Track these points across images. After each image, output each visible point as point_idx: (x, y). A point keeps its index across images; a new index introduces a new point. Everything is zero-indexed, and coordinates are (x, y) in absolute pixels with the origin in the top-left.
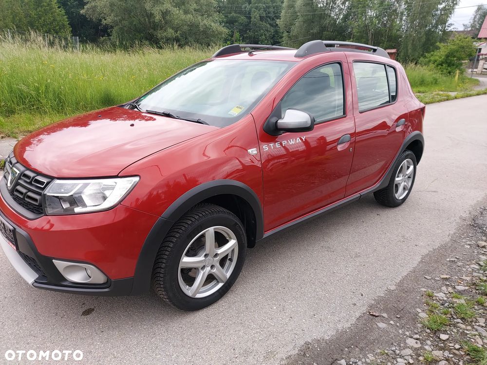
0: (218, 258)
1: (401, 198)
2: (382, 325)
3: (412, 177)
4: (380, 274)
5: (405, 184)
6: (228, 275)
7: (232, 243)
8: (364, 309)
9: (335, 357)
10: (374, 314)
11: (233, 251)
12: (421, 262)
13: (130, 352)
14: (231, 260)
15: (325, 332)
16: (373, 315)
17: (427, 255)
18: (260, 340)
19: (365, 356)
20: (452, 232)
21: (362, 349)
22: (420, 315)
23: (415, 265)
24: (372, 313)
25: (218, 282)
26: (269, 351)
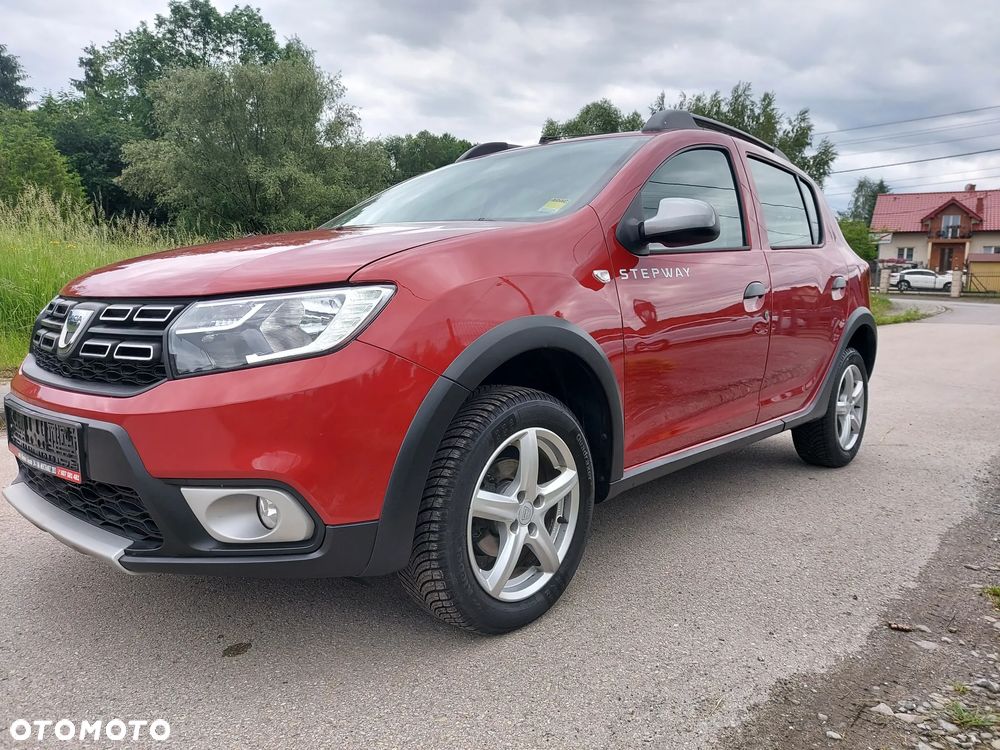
0: (544, 506)
1: (849, 447)
2: (925, 644)
3: (862, 405)
4: (872, 564)
5: (853, 417)
6: (561, 553)
7: (568, 476)
8: (874, 621)
9: (859, 701)
10: (900, 626)
11: (567, 498)
12: (943, 544)
13: (368, 714)
14: (563, 521)
15: (811, 662)
16: (897, 629)
17: (948, 534)
18: (671, 680)
19: (926, 698)
20: (975, 500)
21: (909, 686)
22: (995, 625)
23: (935, 549)
24: (893, 626)
25: (540, 572)
26: (703, 698)
